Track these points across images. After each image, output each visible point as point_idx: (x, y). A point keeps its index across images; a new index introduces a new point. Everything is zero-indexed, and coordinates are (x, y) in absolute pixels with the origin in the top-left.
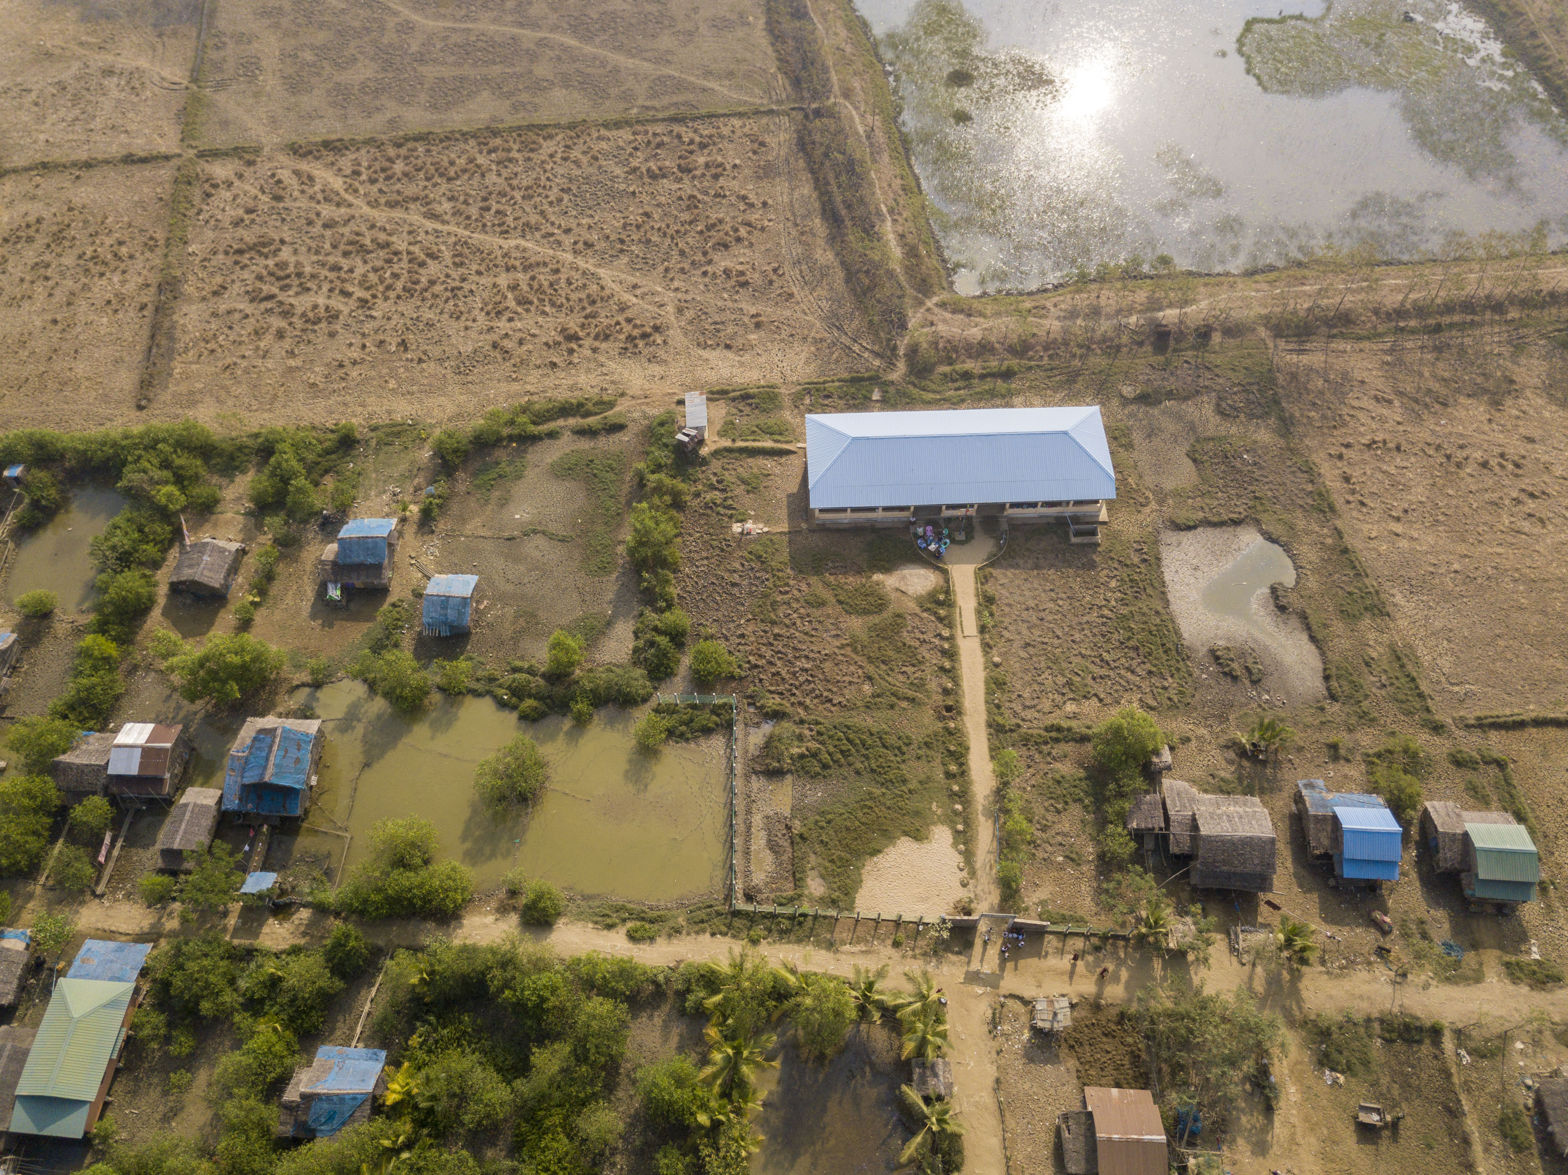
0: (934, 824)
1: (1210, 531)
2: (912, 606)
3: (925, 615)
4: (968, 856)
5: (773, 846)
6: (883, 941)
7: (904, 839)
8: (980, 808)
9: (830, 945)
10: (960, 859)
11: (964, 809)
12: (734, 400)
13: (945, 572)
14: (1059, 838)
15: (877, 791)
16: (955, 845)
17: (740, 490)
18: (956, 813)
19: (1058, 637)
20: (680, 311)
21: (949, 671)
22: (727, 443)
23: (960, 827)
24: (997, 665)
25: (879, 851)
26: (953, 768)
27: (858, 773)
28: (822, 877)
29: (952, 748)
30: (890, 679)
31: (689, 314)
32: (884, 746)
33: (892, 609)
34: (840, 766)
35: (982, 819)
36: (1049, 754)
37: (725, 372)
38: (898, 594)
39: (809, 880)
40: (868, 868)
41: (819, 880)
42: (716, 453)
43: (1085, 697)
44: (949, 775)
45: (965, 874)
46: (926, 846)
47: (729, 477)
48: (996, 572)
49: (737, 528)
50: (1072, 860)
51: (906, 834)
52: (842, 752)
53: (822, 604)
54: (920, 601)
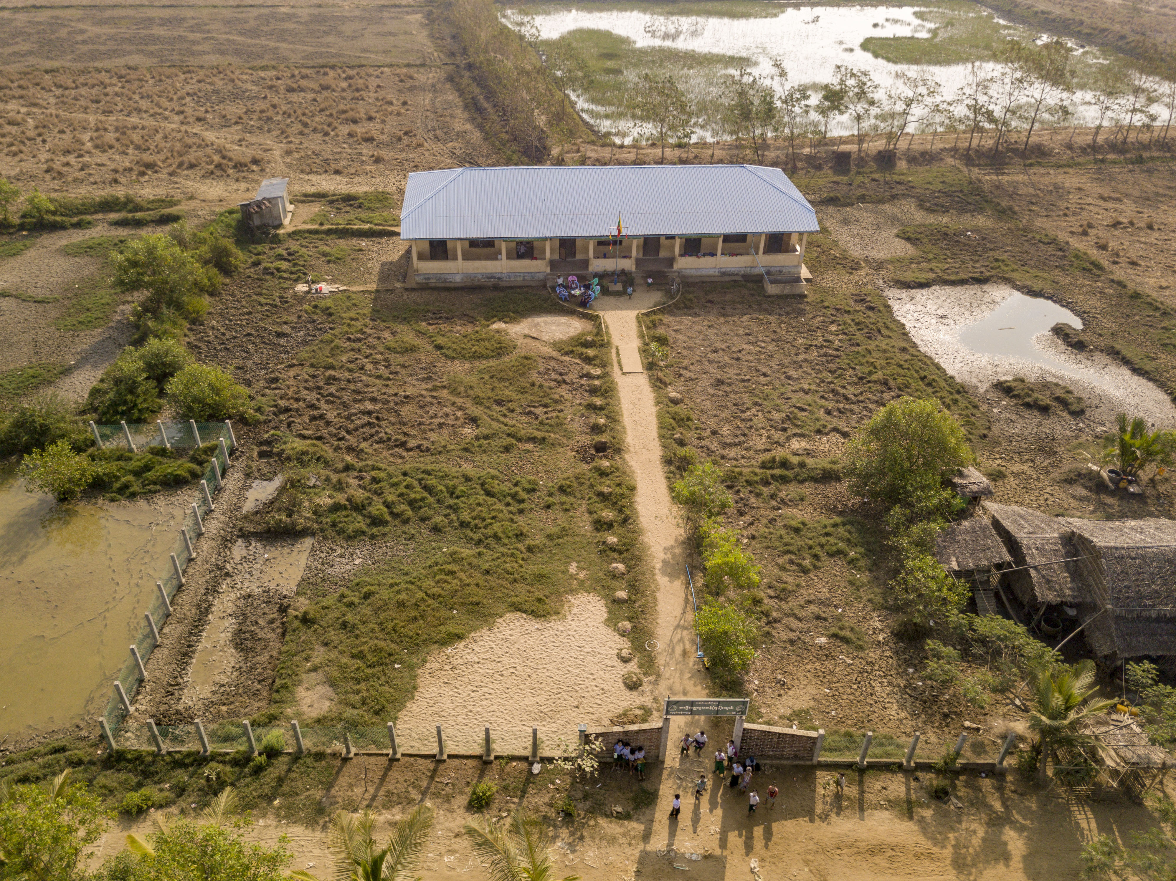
0: (573, 592)
2: (546, 350)
4: (639, 638)
5: (243, 641)
7: (509, 616)
8: (658, 565)
9: (317, 814)
10: (625, 645)
11: (629, 569)
12: (331, 202)
14: (814, 609)
15: (467, 552)
16: (611, 621)
18: (614, 576)
21: (601, 408)
22: (311, 227)
23: (622, 594)
25: (459, 637)
26: (608, 514)
27: (436, 529)
28: (332, 683)
29: (606, 490)
30: (506, 420)
31: (298, 155)
32: (488, 494)
33: (517, 352)
34: (406, 521)
35: (662, 580)
37: (328, 187)
39: (300, 690)
40: (432, 665)
41: (324, 690)
42: (294, 234)
43: (819, 432)
44: (601, 525)
45: (633, 667)
46: (555, 625)
47: (306, 252)
48: (667, 319)
50: (846, 640)
51: (516, 608)
52: (411, 503)
54: (559, 345)
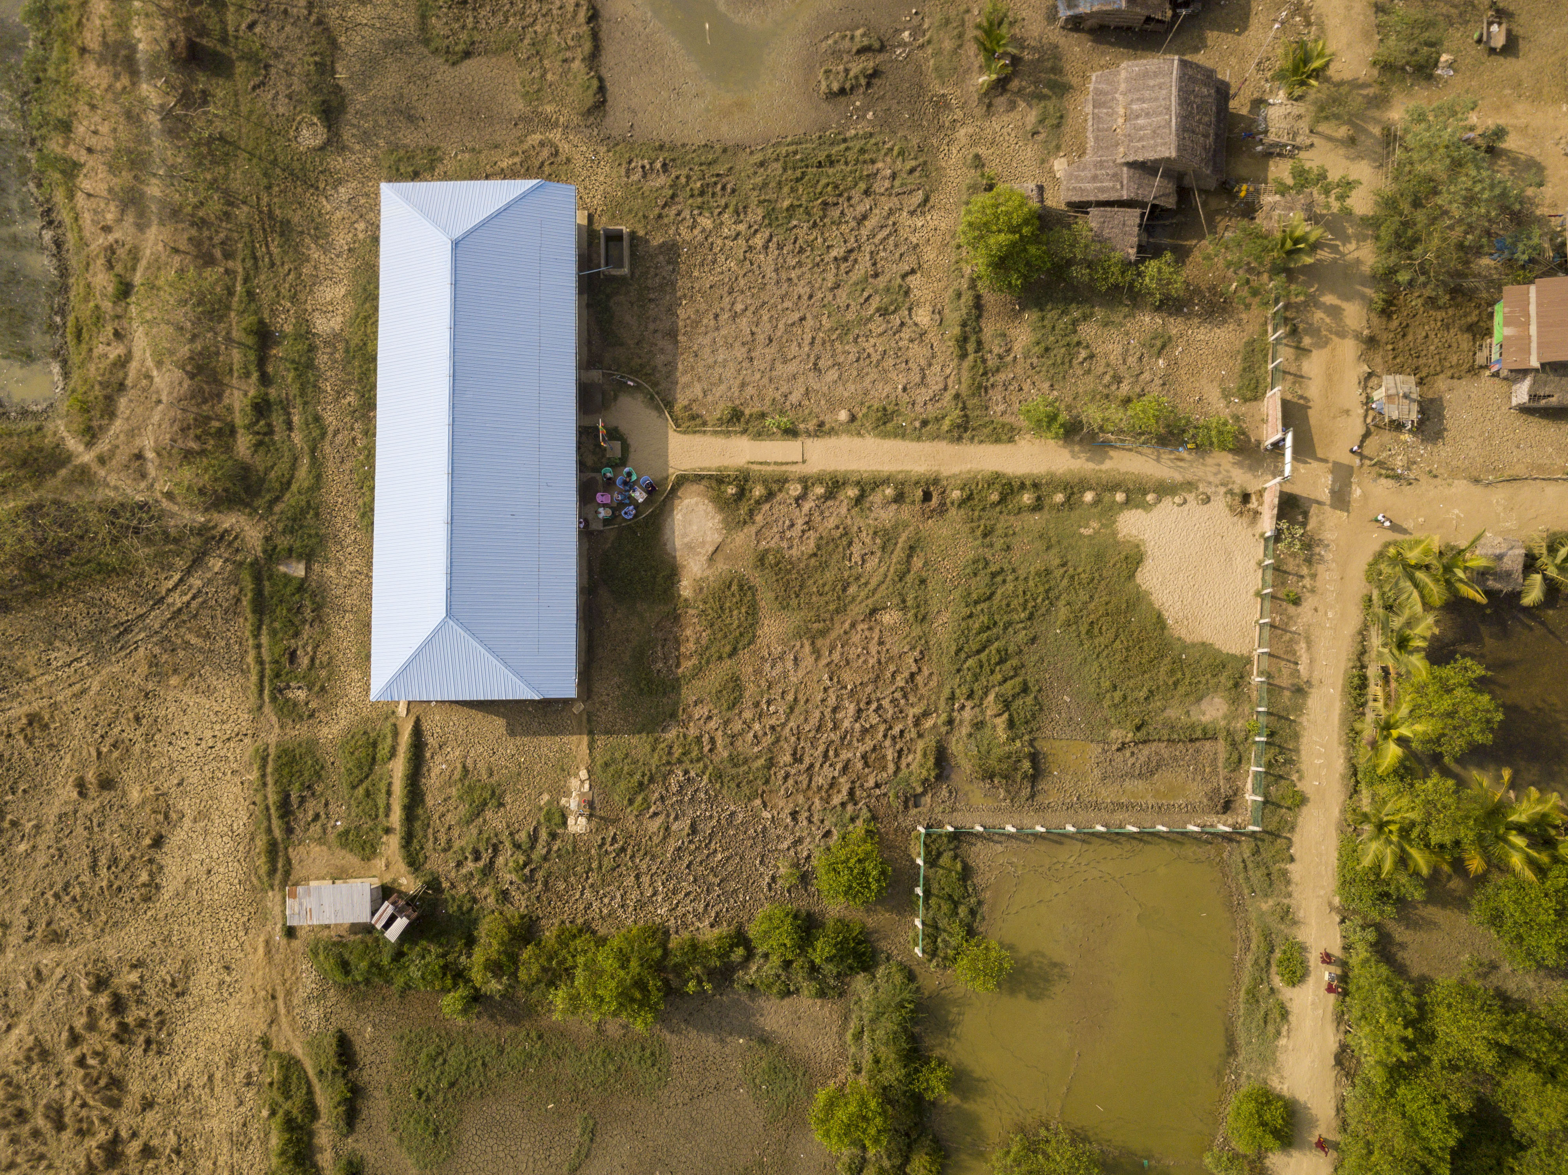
0: (1114, 534)
1: (608, 58)
2: (743, 538)
3: (759, 518)
4: (1164, 490)
5: (1149, 771)
6: (1290, 618)
7: (1140, 578)
8: (1091, 466)
9: (1300, 691)
10: (1167, 501)
11: (1090, 489)
12: (289, 831)
13: (682, 480)
14: (1130, 361)
15: (1063, 612)
16: (1147, 507)
17: (495, 820)
18: (1097, 502)
19: (803, 319)
20: (56, 937)
21: (863, 491)
22: (392, 844)
23: (1120, 497)
24: (853, 418)
25: (1159, 616)
26: (1027, 498)
27: (1033, 640)
28: (1199, 700)
29: (995, 497)
30: (874, 582)
31: (66, 918)
32: (989, 598)
33: (746, 568)
34: (1024, 666)
35: (1107, 465)
36: (1000, 357)
37: (220, 846)
38: (719, 557)
39: (1205, 719)
40: (1183, 634)
41: (1204, 705)
42: (414, 863)
43: (907, 293)
44: (1037, 507)
45: (1190, 497)
46: (1151, 549)
47: (464, 840)
48: (682, 400)
49: (578, 825)
50: (1163, 347)
51: (1131, 576)
52: (1001, 662)
53: (735, 684)
54: (733, 524)
